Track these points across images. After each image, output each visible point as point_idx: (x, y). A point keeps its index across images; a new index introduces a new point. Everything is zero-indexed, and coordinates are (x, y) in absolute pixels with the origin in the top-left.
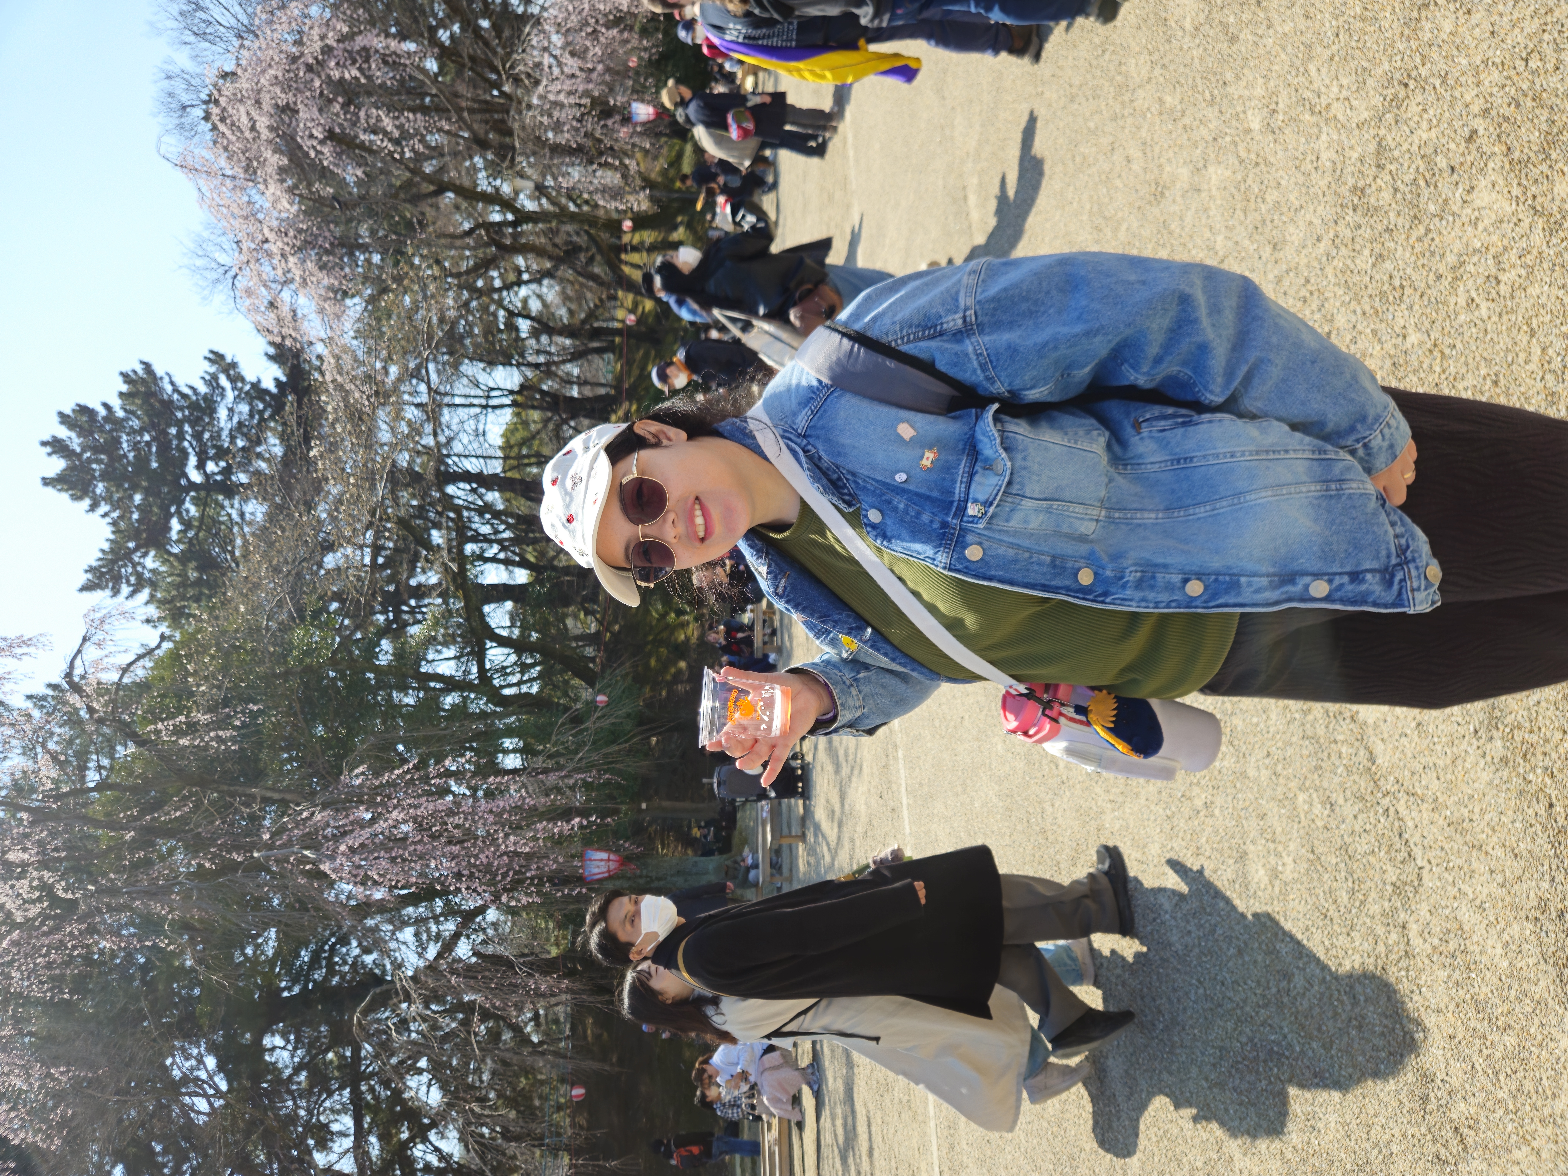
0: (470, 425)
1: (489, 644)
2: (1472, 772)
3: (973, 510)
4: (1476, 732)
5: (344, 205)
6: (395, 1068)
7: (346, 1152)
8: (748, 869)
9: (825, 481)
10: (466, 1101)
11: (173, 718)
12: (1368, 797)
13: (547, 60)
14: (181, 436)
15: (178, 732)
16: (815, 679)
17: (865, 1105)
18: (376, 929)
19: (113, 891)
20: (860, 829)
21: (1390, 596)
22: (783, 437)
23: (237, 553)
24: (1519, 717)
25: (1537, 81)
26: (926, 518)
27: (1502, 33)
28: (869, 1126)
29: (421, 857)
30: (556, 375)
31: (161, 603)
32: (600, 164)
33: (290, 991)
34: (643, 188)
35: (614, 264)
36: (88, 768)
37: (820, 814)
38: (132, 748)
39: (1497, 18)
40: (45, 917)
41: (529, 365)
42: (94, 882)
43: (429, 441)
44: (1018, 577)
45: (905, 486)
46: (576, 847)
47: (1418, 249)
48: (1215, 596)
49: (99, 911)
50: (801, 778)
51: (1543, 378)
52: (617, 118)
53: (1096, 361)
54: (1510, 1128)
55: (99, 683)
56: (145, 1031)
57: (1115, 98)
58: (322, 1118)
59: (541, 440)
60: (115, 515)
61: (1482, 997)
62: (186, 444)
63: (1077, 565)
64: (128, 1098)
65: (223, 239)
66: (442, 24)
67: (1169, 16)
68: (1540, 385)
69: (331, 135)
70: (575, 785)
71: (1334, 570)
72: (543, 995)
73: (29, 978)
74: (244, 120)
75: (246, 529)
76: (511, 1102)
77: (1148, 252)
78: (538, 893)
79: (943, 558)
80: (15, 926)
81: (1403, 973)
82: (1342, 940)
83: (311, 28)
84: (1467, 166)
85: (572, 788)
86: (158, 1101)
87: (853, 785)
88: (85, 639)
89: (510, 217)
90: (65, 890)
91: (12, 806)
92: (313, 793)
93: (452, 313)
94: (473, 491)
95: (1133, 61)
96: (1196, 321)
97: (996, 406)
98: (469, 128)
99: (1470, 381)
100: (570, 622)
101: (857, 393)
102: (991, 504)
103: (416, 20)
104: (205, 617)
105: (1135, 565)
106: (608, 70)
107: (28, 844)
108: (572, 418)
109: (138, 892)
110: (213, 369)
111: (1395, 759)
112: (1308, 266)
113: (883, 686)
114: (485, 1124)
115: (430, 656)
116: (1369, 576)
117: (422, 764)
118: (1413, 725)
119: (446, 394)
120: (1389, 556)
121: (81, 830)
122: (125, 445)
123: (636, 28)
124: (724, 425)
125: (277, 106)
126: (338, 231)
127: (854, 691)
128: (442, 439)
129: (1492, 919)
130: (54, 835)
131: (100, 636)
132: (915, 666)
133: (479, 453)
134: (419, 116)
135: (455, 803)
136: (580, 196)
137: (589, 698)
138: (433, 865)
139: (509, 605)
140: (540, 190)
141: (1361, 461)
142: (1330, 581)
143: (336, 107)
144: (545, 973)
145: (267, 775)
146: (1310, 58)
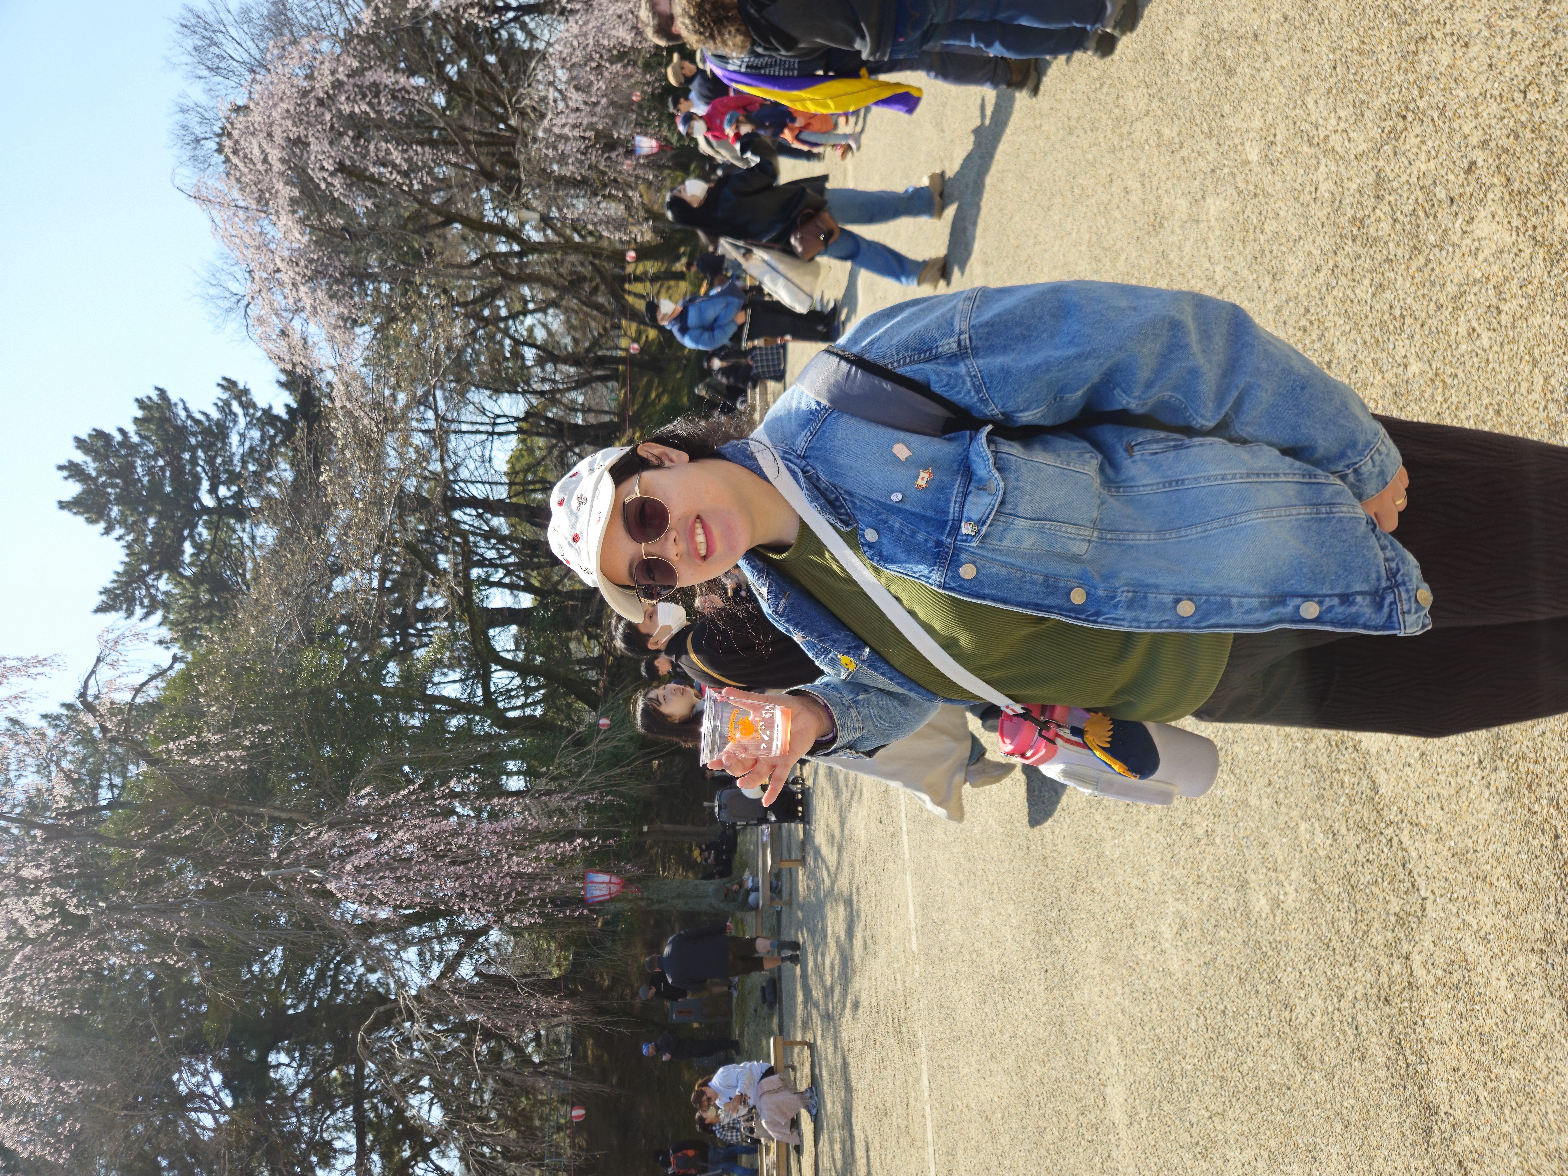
0: (477, 452)
1: (494, 668)
2: (1477, 802)
3: (966, 529)
4: (1480, 762)
5: (354, 236)
6: (397, 1086)
7: (349, 1169)
8: (748, 892)
9: (823, 501)
10: (467, 1120)
11: (185, 738)
12: (1371, 827)
13: (552, 94)
14: (194, 461)
15: (189, 751)
16: (816, 702)
17: (864, 1129)
18: (381, 948)
19: (123, 908)
20: (860, 854)
21: (1381, 619)
22: (783, 458)
23: (248, 577)
24: (1524, 747)
25: (1535, 112)
26: (921, 537)
27: (1500, 66)
28: (867, 1151)
29: (425, 878)
30: (561, 403)
31: (174, 625)
32: (604, 196)
33: (295, 1008)
34: (647, 220)
35: (617, 294)
36: (101, 787)
37: (820, 838)
38: (144, 767)
39: (1495, 51)
40: (56, 932)
41: (534, 392)
42: (105, 899)
43: (436, 467)
44: (1011, 596)
45: (901, 505)
46: (578, 868)
47: (1418, 280)
48: (1206, 616)
49: (109, 927)
50: (801, 802)
51: (1545, 408)
52: (621, 150)
53: (1088, 385)
54: (1515, 1162)
55: (112, 703)
56: (153, 1047)
57: (1113, 131)
58: (325, 1135)
59: (546, 466)
60: (130, 538)
61: (1486, 1029)
62: (199, 469)
63: (1070, 584)
64: (136, 1113)
65: (236, 268)
66: (450, 59)
67: (1167, 50)
68: (1542, 415)
69: (341, 168)
70: (577, 807)
71: (1324, 592)
72: (545, 1016)
73: (40, 992)
74: (256, 152)
75: (257, 553)
76: (512, 1123)
77: (1147, 282)
78: (540, 914)
79: (937, 576)
80: (27, 941)
81: (1406, 1004)
82: (1345, 971)
83: (322, 63)
84: (1466, 198)
85: (575, 810)
86: (165, 1116)
87: (853, 810)
88: (99, 660)
89: (516, 248)
90: (77, 907)
91: (26, 823)
92: (320, 813)
93: (458, 342)
94: (479, 516)
95: (1131, 94)
96: (1187, 346)
97: (990, 427)
98: (476, 161)
99: (1472, 411)
100: (573, 646)
101: (854, 414)
102: (984, 523)
103: (424, 56)
104: (216, 638)
105: (1126, 585)
106: (612, 103)
107: (42, 861)
108: (577, 445)
109: (147, 910)
110: (225, 396)
111: (1398, 789)
112: (1308, 295)
113: (882, 709)
114: (487, 1144)
115: (436, 679)
116: (1359, 599)
117: (427, 786)
118: (1417, 754)
119: (453, 421)
120: (1379, 579)
121: (93, 847)
122: (139, 470)
123: (640, 63)
124: (727, 447)
125: (288, 139)
126: (347, 261)
127: (853, 713)
128: (449, 465)
129: (1497, 951)
130: (66, 852)
131: (113, 656)
132: (913, 686)
133: (485, 479)
134: (427, 149)
135: (459, 824)
136: (585, 227)
137: (592, 721)
138: (437, 884)
139: (514, 629)
140: (546, 221)
141: (1352, 486)
142: (1320, 603)
143: (347, 141)
144: (547, 993)
145: (275, 795)
146: (1308, 91)
